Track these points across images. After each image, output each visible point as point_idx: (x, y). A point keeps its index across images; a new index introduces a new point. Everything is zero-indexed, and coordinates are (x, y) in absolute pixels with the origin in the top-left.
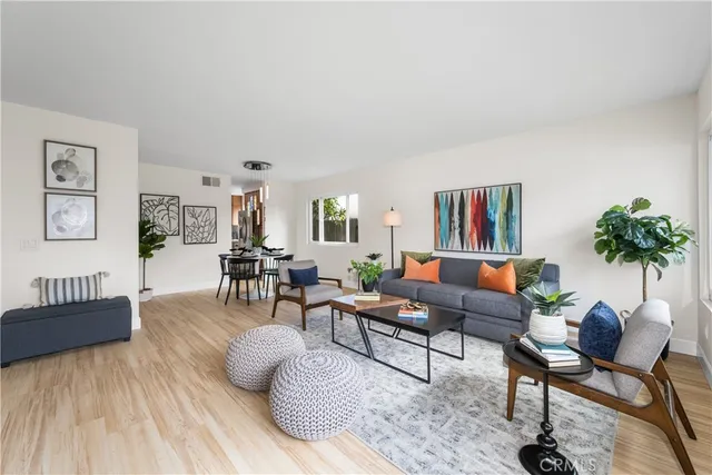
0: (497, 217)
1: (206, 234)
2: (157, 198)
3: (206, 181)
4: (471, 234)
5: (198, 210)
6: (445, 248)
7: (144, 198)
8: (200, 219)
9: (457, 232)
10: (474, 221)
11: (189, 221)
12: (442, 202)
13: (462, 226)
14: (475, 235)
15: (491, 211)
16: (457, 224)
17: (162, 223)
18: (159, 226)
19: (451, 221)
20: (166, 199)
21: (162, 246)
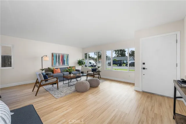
0: (65, 59)
4: (61, 63)
6: (55, 66)
9: (58, 62)
10: (61, 60)
12: (54, 55)
13: (59, 61)
14: (62, 63)
15: (64, 59)
16: (58, 61)
19: (56, 60)
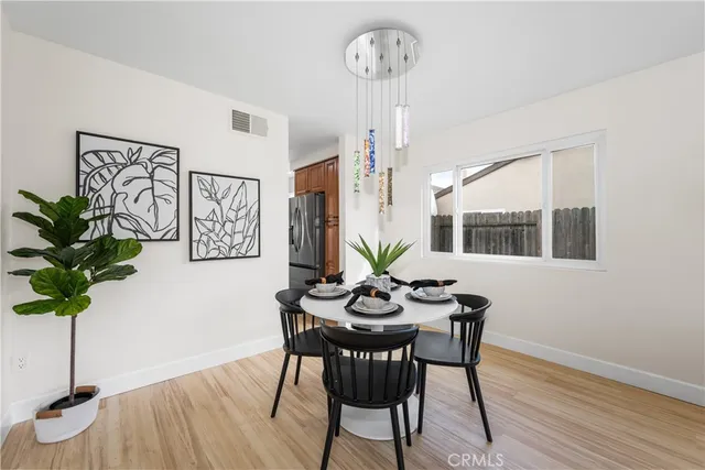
1: (238, 238)
2: (124, 147)
3: (241, 122)
5: (222, 183)
7: (87, 144)
8: (226, 203)
11: (202, 207)
17: (134, 209)
18: (129, 217)
20: (147, 152)
21: (130, 270)
